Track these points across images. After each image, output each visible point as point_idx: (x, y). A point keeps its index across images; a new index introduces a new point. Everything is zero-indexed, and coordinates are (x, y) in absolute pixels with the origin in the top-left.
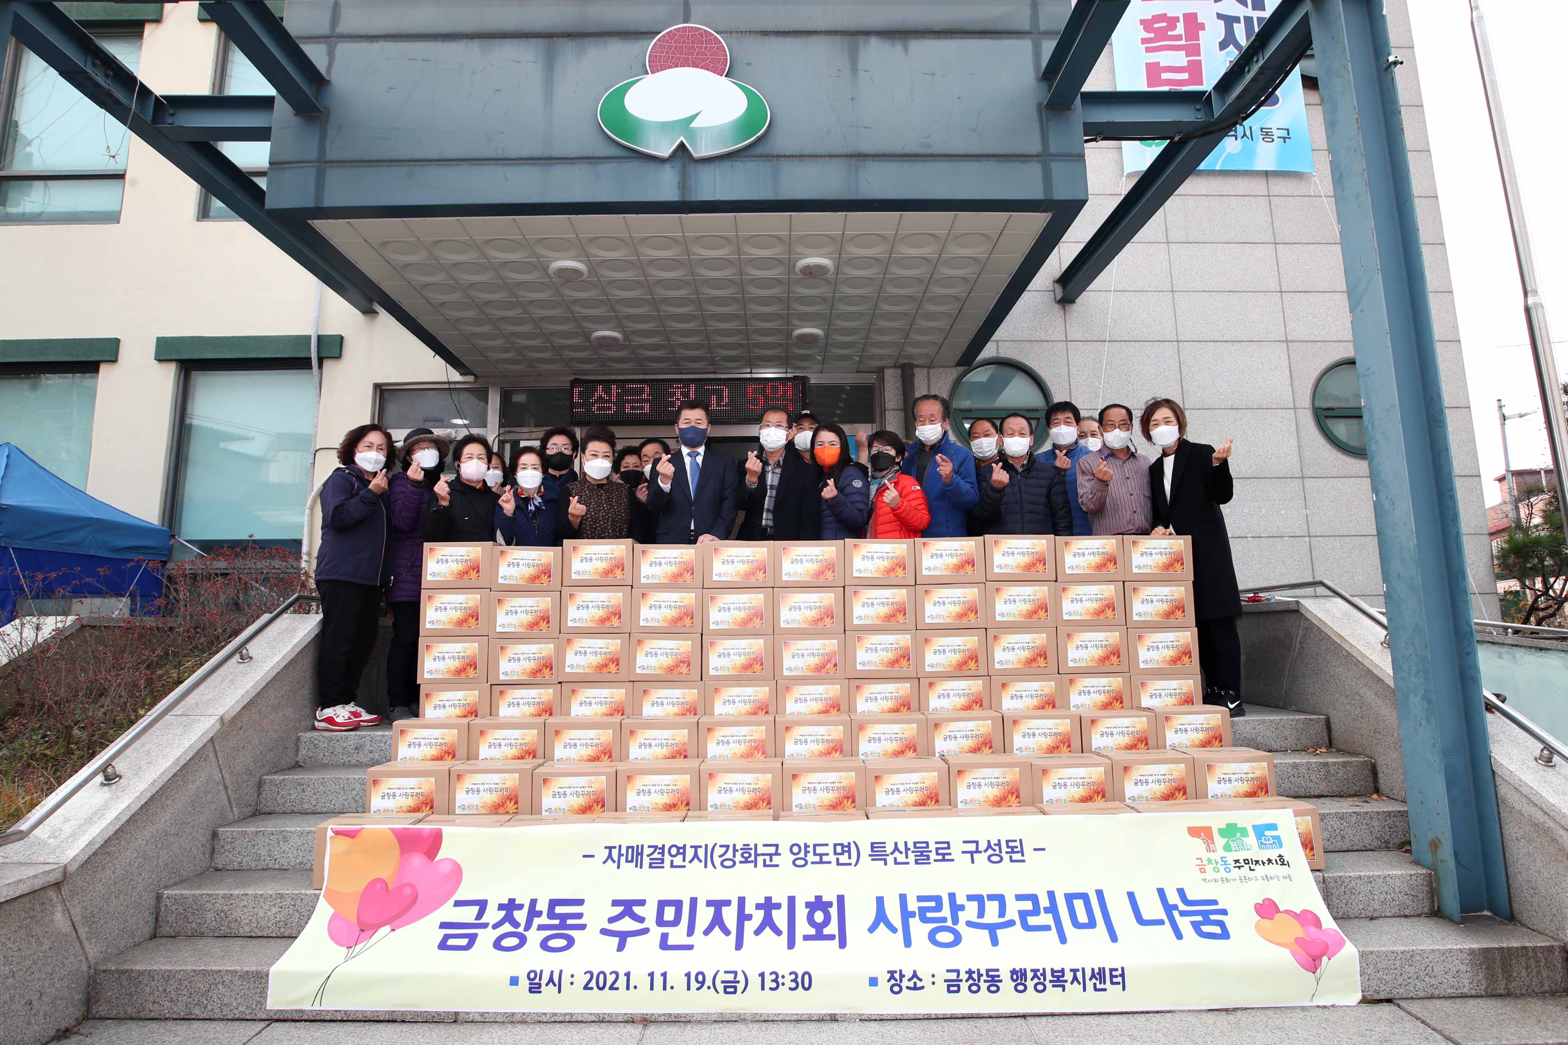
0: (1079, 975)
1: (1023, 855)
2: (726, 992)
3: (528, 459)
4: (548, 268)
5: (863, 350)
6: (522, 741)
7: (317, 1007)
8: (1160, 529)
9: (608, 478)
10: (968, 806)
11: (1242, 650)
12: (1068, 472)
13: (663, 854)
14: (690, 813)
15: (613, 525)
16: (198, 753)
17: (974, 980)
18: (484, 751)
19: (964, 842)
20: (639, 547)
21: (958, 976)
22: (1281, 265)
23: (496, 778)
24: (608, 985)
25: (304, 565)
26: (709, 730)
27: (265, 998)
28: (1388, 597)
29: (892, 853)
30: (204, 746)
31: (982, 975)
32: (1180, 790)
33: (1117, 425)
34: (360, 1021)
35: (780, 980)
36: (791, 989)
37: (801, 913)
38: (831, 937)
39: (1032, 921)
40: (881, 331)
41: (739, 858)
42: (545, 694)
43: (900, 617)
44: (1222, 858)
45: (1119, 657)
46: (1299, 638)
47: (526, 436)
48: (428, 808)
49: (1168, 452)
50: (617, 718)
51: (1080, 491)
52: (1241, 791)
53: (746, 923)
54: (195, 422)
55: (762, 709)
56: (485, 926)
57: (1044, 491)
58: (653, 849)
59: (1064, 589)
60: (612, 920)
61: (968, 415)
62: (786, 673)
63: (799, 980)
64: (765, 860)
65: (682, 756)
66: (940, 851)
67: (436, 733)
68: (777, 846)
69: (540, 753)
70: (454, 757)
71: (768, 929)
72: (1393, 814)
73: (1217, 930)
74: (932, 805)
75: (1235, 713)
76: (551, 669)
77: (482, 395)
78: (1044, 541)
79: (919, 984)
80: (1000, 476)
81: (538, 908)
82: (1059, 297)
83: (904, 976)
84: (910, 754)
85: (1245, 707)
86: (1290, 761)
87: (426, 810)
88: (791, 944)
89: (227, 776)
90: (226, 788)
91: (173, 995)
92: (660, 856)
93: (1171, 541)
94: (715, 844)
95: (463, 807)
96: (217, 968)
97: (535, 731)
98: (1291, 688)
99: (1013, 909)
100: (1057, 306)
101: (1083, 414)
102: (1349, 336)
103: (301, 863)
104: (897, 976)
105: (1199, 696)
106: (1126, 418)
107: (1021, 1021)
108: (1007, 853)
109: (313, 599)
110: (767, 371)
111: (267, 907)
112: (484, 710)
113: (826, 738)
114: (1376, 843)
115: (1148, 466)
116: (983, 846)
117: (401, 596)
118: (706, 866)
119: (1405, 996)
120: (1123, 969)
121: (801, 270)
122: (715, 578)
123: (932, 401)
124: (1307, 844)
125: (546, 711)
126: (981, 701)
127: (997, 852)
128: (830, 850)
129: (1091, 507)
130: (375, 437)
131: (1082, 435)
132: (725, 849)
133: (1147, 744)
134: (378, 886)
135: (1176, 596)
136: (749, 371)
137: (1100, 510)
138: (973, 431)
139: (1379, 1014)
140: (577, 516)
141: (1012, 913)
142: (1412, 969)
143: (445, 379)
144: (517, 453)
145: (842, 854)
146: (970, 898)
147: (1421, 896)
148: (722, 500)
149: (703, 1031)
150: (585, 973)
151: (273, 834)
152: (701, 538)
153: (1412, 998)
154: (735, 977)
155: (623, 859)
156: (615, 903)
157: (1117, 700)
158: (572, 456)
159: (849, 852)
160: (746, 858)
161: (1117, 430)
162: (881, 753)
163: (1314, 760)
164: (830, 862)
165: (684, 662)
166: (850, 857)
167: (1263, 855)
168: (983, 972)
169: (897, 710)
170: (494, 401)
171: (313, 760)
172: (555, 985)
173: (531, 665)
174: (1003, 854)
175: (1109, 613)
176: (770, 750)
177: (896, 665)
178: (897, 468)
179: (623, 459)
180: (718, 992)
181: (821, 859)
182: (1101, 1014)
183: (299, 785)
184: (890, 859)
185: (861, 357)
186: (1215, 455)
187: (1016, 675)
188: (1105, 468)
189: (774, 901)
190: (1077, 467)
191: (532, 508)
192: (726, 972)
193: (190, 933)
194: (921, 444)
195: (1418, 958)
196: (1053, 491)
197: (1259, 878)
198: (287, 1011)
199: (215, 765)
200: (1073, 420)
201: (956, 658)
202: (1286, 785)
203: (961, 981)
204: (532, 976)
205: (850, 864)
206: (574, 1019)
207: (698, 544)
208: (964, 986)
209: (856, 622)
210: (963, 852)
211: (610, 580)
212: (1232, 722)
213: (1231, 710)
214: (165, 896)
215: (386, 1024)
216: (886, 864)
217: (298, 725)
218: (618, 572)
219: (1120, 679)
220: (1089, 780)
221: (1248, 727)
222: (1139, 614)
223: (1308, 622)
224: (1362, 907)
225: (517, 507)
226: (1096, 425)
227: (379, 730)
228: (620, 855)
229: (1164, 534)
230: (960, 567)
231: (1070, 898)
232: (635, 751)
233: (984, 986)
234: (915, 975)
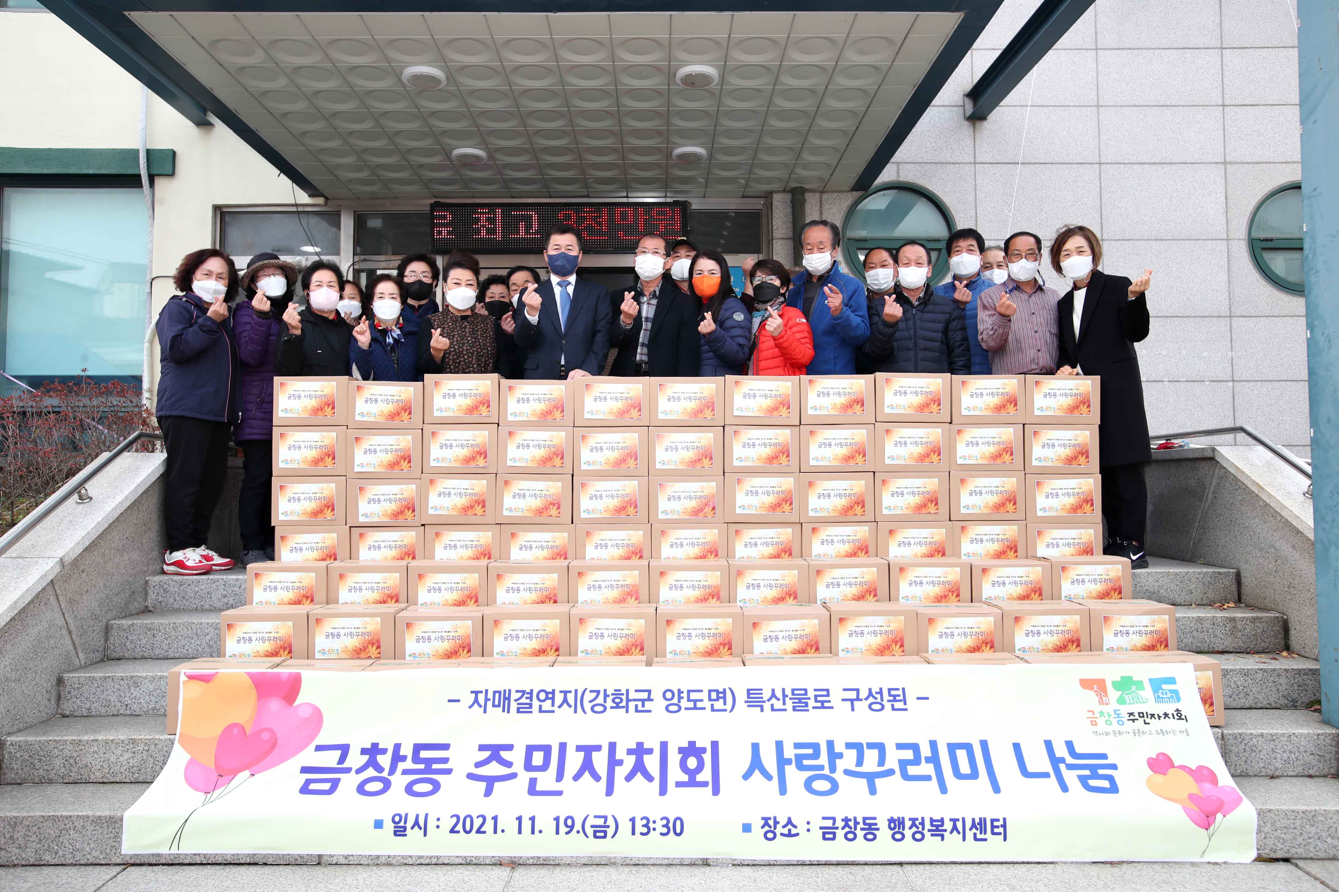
0: (959, 825)
1: (905, 704)
2: (595, 837)
3: (386, 288)
4: (402, 74)
5: (750, 172)
6: (383, 585)
7: (174, 851)
8: (1066, 369)
9: (473, 308)
10: (850, 655)
11: (1149, 500)
12: (968, 306)
13: (531, 699)
14: (560, 658)
15: (478, 360)
16: (37, 596)
17: (850, 828)
18: (344, 595)
19: (844, 690)
20: (506, 382)
21: (834, 823)
22: (1226, 73)
23: (356, 622)
24: (475, 828)
25: (145, 401)
26: (580, 574)
27: (120, 843)
28: (1316, 444)
29: (769, 700)
30: (44, 589)
31: (859, 823)
32: (1073, 642)
33: (1024, 254)
34: (220, 864)
35: (651, 825)
36: (662, 834)
37: (674, 758)
38: (705, 784)
39: (912, 770)
40: (771, 151)
41: (609, 703)
42: (408, 537)
43: (783, 459)
44: (1115, 711)
45: (1015, 504)
46: (1212, 487)
47: (383, 265)
48: (286, 653)
49: (1079, 285)
50: (484, 562)
51: (980, 327)
52: (1139, 645)
53: (617, 768)
54: (14, 247)
55: (636, 554)
56: (348, 770)
57: (940, 326)
58: (520, 694)
59: (959, 432)
60: (478, 765)
61: (863, 245)
62: (661, 516)
63: (671, 825)
64: (636, 706)
65: (552, 601)
66: (819, 699)
67: (293, 576)
68: (649, 692)
69: (403, 597)
70: (312, 601)
71: (639, 775)
72: (1303, 672)
73: (1105, 784)
74: (811, 654)
75: (1137, 565)
76: (414, 511)
77: (333, 218)
78: (940, 381)
79: (794, 831)
80: (893, 309)
81: (402, 753)
82: (968, 113)
83: (778, 823)
84: (791, 601)
85: (1148, 559)
86: (1195, 615)
87: (284, 655)
88: (663, 791)
89: (70, 621)
90: (70, 633)
91: (21, 841)
92: (528, 701)
93: (1078, 382)
94: (586, 689)
95: (323, 652)
96: (68, 814)
97: (398, 575)
98: (1200, 541)
99: (893, 758)
100: (966, 123)
101: (987, 244)
102: (1297, 157)
103: (154, 709)
104: (771, 822)
105: (1099, 546)
106: (1034, 246)
107: (898, 868)
108: (889, 701)
109: (157, 437)
110: (645, 195)
111: (119, 752)
112: (343, 552)
113: (702, 583)
114: (1283, 701)
115: (1057, 300)
116: (864, 694)
117: (252, 433)
118: (575, 712)
119: (1304, 856)
120: (1005, 819)
121: (682, 79)
122: (587, 416)
123: (821, 227)
124: (1207, 700)
125: (409, 555)
126: (867, 547)
127: (879, 700)
128: (704, 696)
129: (992, 344)
130: (215, 265)
131: (987, 266)
132: (595, 694)
133: (1040, 595)
134: (236, 731)
135: (1080, 440)
136: (625, 194)
137: (1001, 348)
138: (869, 261)
139: (1274, 873)
140: (440, 350)
141: (892, 762)
142: (1313, 829)
143: (293, 202)
144: (373, 280)
145: (717, 699)
146: (849, 746)
147: (1328, 756)
148: (594, 334)
149: (572, 874)
150: (452, 817)
151: (122, 679)
152: (572, 374)
153: (1312, 859)
154: (605, 822)
155: (490, 704)
156: (482, 748)
157: (1011, 549)
158: (432, 284)
159: (724, 698)
160: (618, 704)
161: (1024, 260)
162: (761, 600)
163: (1220, 614)
164: (704, 709)
165: (554, 504)
166: (725, 704)
167: (1159, 709)
168: (860, 820)
169: (778, 556)
170: (347, 225)
171: (163, 604)
172: (420, 828)
173: (392, 507)
174: (885, 703)
175: (1007, 458)
176: (644, 595)
177: (778, 509)
178: (782, 299)
179: (488, 288)
180: (587, 837)
181: (695, 705)
182: (980, 863)
183: (149, 630)
184: (767, 706)
185: (748, 180)
186: (1131, 288)
187: (903, 521)
188: (1007, 301)
189: (645, 747)
190: (979, 302)
191: (390, 340)
192: (595, 817)
193: (37, 780)
194: (809, 275)
195: (1321, 818)
196: (950, 326)
197: (1154, 732)
198: (143, 856)
199: (57, 610)
200: (976, 248)
201: (842, 502)
202: (1188, 640)
203: (837, 828)
204: (397, 819)
205: (725, 710)
206: (440, 861)
207: (569, 379)
208: (840, 833)
209: (736, 463)
210: (843, 700)
211: (475, 418)
212: (1134, 574)
213: (1133, 561)
214: (9, 743)
215: (247, 867)
216: (762, 710)
217: (145, 569)
218: (483, 409)
219: (1016, 527)
220: (977, 630)
221: (1151, 580)
222: (1039, 459)
223: (1223, 471)
224: (1262, 765)
225: (373, 340)
226: (1003, 254)
227: (233, 574)
228: (487, 700)
229: (1071, 374)
230: (848, 406)
231: (952, 748)
232: (502, 596)
233: (860, 834)
234: (789, 822)
